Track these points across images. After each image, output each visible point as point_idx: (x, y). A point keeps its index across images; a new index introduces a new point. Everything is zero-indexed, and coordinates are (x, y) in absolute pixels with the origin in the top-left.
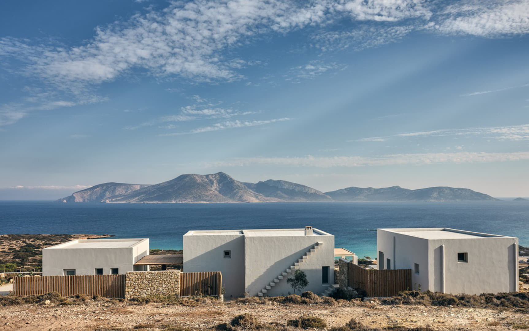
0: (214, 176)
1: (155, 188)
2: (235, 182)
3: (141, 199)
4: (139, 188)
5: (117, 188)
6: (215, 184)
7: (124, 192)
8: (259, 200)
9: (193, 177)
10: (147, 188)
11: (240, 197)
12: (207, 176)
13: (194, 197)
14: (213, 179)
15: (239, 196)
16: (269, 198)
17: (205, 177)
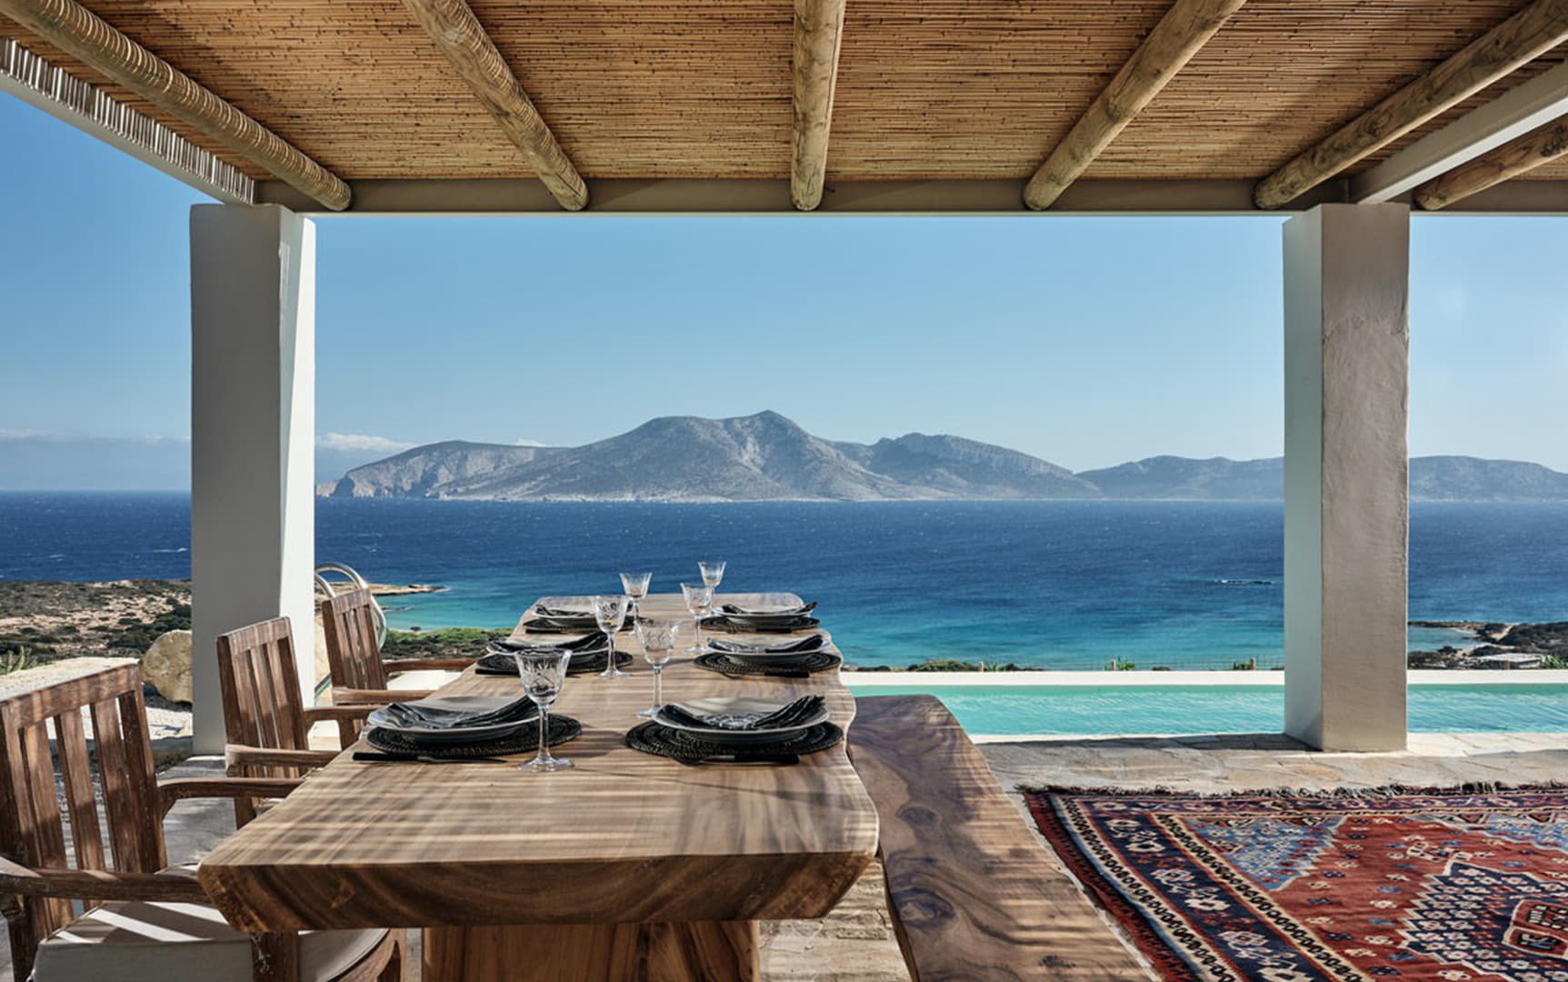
0: (747, 423)
1: (578, 456)
2: (808, 441)
3: (538, 489)
4: (531, 458)
5: (470, 457)
6: (749, 446)
7: (489, 468)
8: (880, 493)
9: (688, 425)
10: (554, 457)
11: (825, 484)
12: (728, 423)
13: (690, 484)
14: (745, 432)
15: (819, 479)
16: (908, 489)
17: (721, 425)
